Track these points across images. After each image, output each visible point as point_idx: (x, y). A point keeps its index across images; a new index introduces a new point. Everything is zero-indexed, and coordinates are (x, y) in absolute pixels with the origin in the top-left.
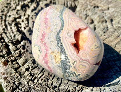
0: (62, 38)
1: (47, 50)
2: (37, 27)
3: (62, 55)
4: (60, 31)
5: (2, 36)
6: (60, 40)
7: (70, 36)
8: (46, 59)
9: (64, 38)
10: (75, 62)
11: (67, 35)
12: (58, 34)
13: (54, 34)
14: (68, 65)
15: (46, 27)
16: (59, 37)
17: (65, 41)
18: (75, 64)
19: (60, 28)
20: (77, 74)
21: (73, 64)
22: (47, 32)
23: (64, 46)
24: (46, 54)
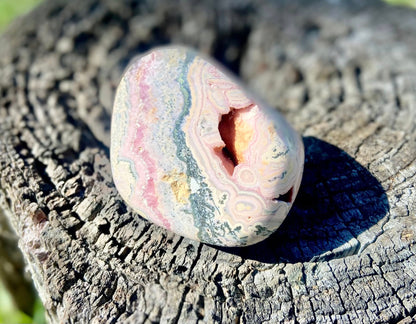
0: (190, 137)
1: (151, 170)
2: (122, 110)
3: (192, 180)
4: (181, 118)
5: (23, 138)
6: (183, 141)
7: (209, 129)
8: (151, 194)
9: (193, 135)
10: (225, 196)
11: (199, 126)
12: (178, 126)
13: (167, 127)
14: (209, 207)
15: (145, 108)
16: (182, 133)
17: (197, 144)
18: (225, 201)
19: (181, 111)
20: (233, 228)
21: (222, 203)
22: (149, 121)
23: (194, 157)
24: (151, 180)
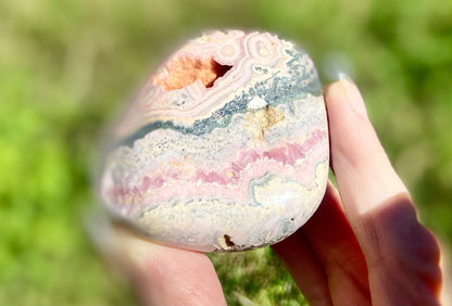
0: (198, 115)
2: (184, 209)
3: (250, 106)
4: (177, 128)
6: (206, 122)
7: (184, 96)
9: (196, 111)
10: (257, 69)
12: (189, 131)
13: (192, 143)
14: (275, 84)
15: (175, 176)
16: (196, 125)
17: (205, 105)
18: (263, 68)
19: (169, 130)
20: (290, 58)
21: (266, 71)
22: (190, 169)
23: (222, 106)
